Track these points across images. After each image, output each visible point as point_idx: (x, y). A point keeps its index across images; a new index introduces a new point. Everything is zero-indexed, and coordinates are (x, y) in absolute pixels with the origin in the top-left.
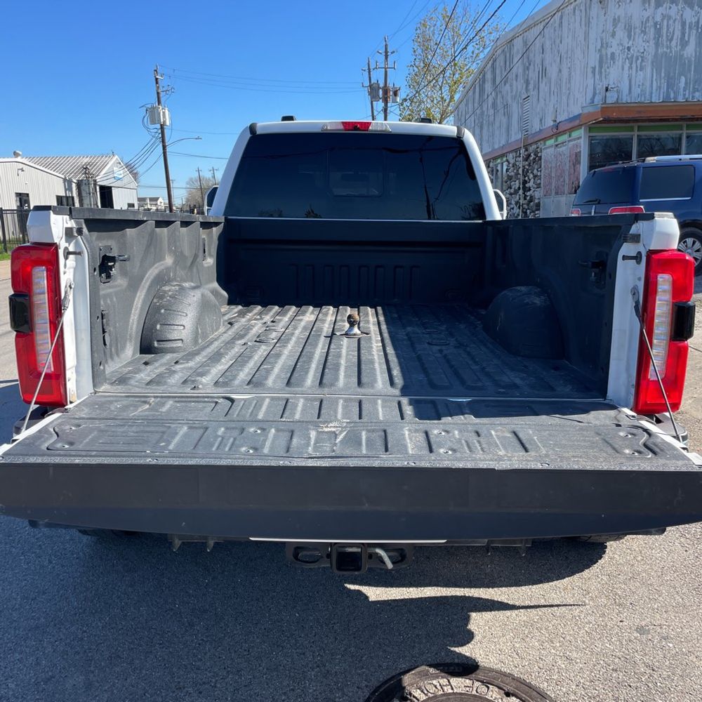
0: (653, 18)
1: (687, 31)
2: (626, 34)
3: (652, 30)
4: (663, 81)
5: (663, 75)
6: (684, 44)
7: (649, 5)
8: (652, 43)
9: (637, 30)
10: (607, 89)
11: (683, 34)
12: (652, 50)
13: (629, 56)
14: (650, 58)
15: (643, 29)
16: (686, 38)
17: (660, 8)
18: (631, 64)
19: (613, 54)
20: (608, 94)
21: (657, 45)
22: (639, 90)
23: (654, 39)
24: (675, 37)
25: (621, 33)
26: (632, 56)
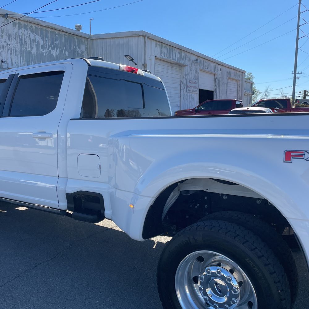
0: (18, 33)
1: (32, 42)
2: (8, 38)
3: (18, 38)
4: (25, 62)
5: (25, 60)
6: (32, 48)
7: (16, 27)
8: (19, 44)
9: (12, 37)
10: (2, 62)
11: (31, 43)
12: (19, 47)
13: (10, 48)
14: (19, 51)
15: (15, 37)
16: (32, 46)
17: (21, 30)
18: (11, 52)
19: (3, 46)
20: (2, 64)
21: (21, 46)
22: (16, 65)
23: (20, 43)
24: (28, 44)
25: (5, 37)
26: (11, 49)
